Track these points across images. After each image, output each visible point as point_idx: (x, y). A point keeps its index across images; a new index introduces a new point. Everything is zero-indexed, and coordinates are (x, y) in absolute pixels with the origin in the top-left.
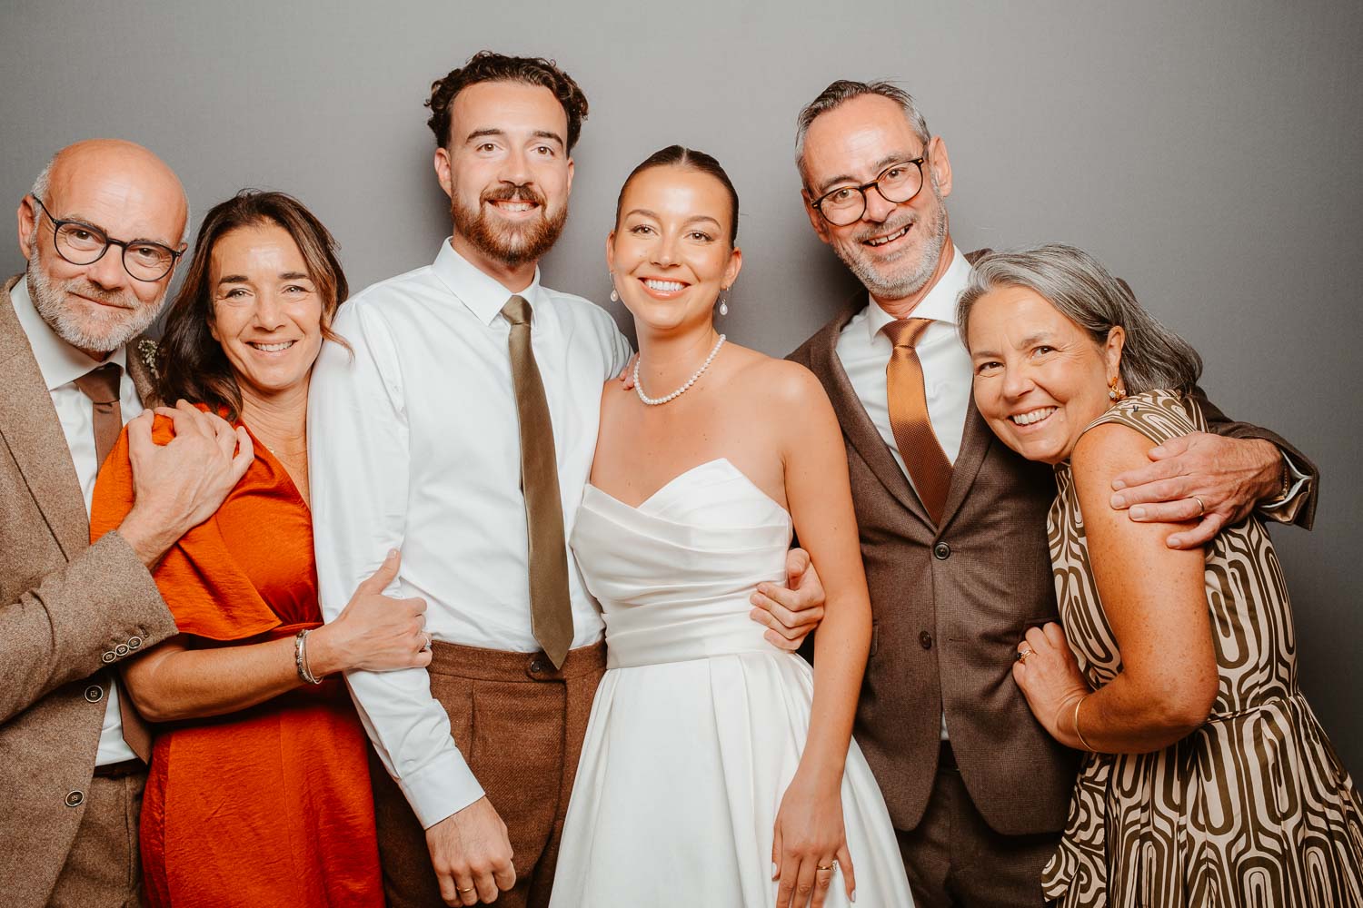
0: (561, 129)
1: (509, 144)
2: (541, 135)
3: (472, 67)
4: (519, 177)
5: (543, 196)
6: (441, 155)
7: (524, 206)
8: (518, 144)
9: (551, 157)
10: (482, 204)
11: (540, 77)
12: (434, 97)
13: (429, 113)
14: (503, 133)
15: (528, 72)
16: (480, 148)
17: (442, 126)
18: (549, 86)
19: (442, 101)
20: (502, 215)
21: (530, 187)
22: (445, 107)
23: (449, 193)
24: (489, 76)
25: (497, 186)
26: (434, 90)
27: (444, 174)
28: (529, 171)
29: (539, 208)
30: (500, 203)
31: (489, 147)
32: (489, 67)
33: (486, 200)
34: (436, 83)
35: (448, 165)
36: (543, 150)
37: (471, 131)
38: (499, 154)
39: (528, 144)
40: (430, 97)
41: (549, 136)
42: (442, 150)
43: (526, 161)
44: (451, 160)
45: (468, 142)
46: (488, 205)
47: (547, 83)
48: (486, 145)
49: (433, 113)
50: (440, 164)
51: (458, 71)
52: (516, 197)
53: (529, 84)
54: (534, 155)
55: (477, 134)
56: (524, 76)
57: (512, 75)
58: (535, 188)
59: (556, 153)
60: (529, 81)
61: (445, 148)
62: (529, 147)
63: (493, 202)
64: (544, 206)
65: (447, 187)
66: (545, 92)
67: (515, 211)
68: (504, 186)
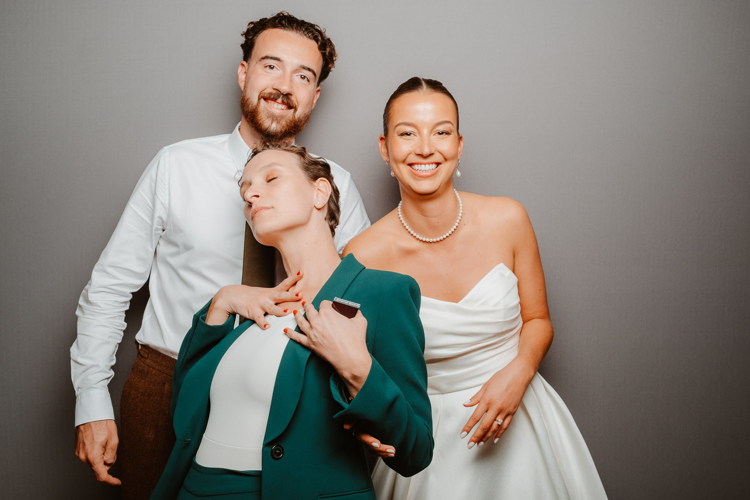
0: (317, 68)
1: (283, 68)
2: (304, 68)
3: (274, 18)
4: (285, 89)
5: (296, 104)
6: (243, 65)
7: (284, 107)
8: (289, 69)
9: (307, 82)
10: (259, 99)
11: (313, 35)
12: (248, 30)
13: (242, 40)
14: (282, 61)
15: (306, 30)
16: (266, 67)
17: (248, 48)
18: (317, 41)
19: (252, 33)
20: (269, 109)
21: (290, 96)
22: (252, 38)
23: (242, 89)
24: (282, 26)
25: (269, 90)
26: (249, 27)
27: (242, 77)
28: (292, 87)
29: (292, 110)
30: (270, 101)
31: (271, 67)
32: (284, 21)
33: (262, 97)
34: (252, 23)
35: (245, 72)
36: (303, 77)
37: (264, 55)
38: (276, 73)
39: (295, 71)
40: (245, 30)
41: (309, 69)
42: (245, 63)
43: (291, 80)
44: (248, 69)
45: (260, 60)
46: (262, 101)
47: (315, 39)
48: (270, 66)
49: (245, 40)
50: (241, 71)
51: (266, 19)
52: (280, 100)
53: (305, 37)
54: (297, 78)
55: (267, 57)
56: (304, 32)
57: (297, 29)
58: (293, 98)
59: (311, 81)
60: (306, 35)
61: (246, 62)
62: (296, 73)
63: (266, 99)
64: (296, 109)
65: (242, 85)
66: (313, 45)
67: (277, 108)
68: (274, 92)
